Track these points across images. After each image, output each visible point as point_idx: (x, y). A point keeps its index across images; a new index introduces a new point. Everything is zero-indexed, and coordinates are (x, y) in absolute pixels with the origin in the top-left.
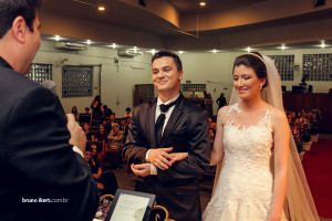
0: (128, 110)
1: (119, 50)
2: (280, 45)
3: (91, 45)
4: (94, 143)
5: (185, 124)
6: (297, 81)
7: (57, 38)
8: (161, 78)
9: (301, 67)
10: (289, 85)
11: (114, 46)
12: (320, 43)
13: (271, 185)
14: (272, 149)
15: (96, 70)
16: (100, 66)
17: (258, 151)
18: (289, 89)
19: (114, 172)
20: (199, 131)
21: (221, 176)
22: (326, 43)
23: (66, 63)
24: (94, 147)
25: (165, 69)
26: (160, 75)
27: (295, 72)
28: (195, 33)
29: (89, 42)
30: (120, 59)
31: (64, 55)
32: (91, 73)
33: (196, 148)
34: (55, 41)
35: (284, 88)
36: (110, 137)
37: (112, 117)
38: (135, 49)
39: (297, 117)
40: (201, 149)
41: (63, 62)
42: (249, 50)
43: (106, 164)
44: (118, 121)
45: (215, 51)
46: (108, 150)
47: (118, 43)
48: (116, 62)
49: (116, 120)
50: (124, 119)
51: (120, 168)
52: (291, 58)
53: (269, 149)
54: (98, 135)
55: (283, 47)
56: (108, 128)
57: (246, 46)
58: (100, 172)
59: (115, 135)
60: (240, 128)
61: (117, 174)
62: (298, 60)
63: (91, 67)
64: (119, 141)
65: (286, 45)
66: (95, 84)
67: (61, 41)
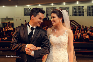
12: (51, 4)
22: (53, 4)
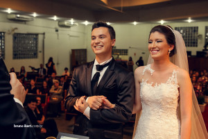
0: (66, 69)
1: (59, 21)
2: (187, 19)
3: (37, 17)
4: (39, 96)
5: (115, 81)
6: (200, 47)
7: (9, 11)
8: (97, 44)
9: (204, 37)
10: (194, 51)
11: (55, 18)
13: (178, 130)
14: (179, 101)
15: (40, 37)
16: (44, 34)
17: (168, 103)
18: (194, 54)
19: (54, 118)
20: (126, 87)
21: (139, 123)
23: (16, 31)
24: (39, 99)
25: (101, 37)
26: (96, 41)
27: (199, 41)
28: (119, 8)
29: (35, 15)
30: (60, 29)
31: (15, 25)
32: (36, 39)
33: (122, 100)
34: (7, 13)
35: (189, 53)
36: (52, 91)
37: (53, 75)
38: (72, 21)
39: (200, 76)
40: (126, 101)
41: (13, 30)
42: (162, 22)
43: (48, 113)
44: (59, 78)
45: (135, 23)
46: (50, 101)
47: (58, 16)
48: (57, 31)
49: (57, 78)
50: (62, 76)
51: (60, 116)
52: (195, 29)
53: (176, 102)
54: (42, 89)
55: (190, 21)
56: (50, 84)
57: (160, 19)
58: (43, 119)
59: (55, 90)
60: (153, 85)
61: (57, 120)
62: (201, 31)
63: (37, 35)
64: (58, 94)
65: (192, 19)
66: (40, 48)
67: (12, 13)
